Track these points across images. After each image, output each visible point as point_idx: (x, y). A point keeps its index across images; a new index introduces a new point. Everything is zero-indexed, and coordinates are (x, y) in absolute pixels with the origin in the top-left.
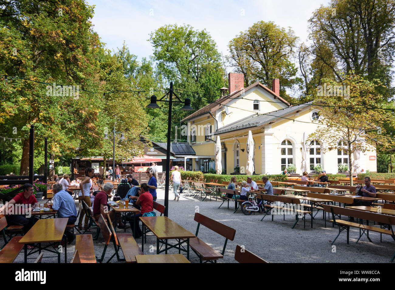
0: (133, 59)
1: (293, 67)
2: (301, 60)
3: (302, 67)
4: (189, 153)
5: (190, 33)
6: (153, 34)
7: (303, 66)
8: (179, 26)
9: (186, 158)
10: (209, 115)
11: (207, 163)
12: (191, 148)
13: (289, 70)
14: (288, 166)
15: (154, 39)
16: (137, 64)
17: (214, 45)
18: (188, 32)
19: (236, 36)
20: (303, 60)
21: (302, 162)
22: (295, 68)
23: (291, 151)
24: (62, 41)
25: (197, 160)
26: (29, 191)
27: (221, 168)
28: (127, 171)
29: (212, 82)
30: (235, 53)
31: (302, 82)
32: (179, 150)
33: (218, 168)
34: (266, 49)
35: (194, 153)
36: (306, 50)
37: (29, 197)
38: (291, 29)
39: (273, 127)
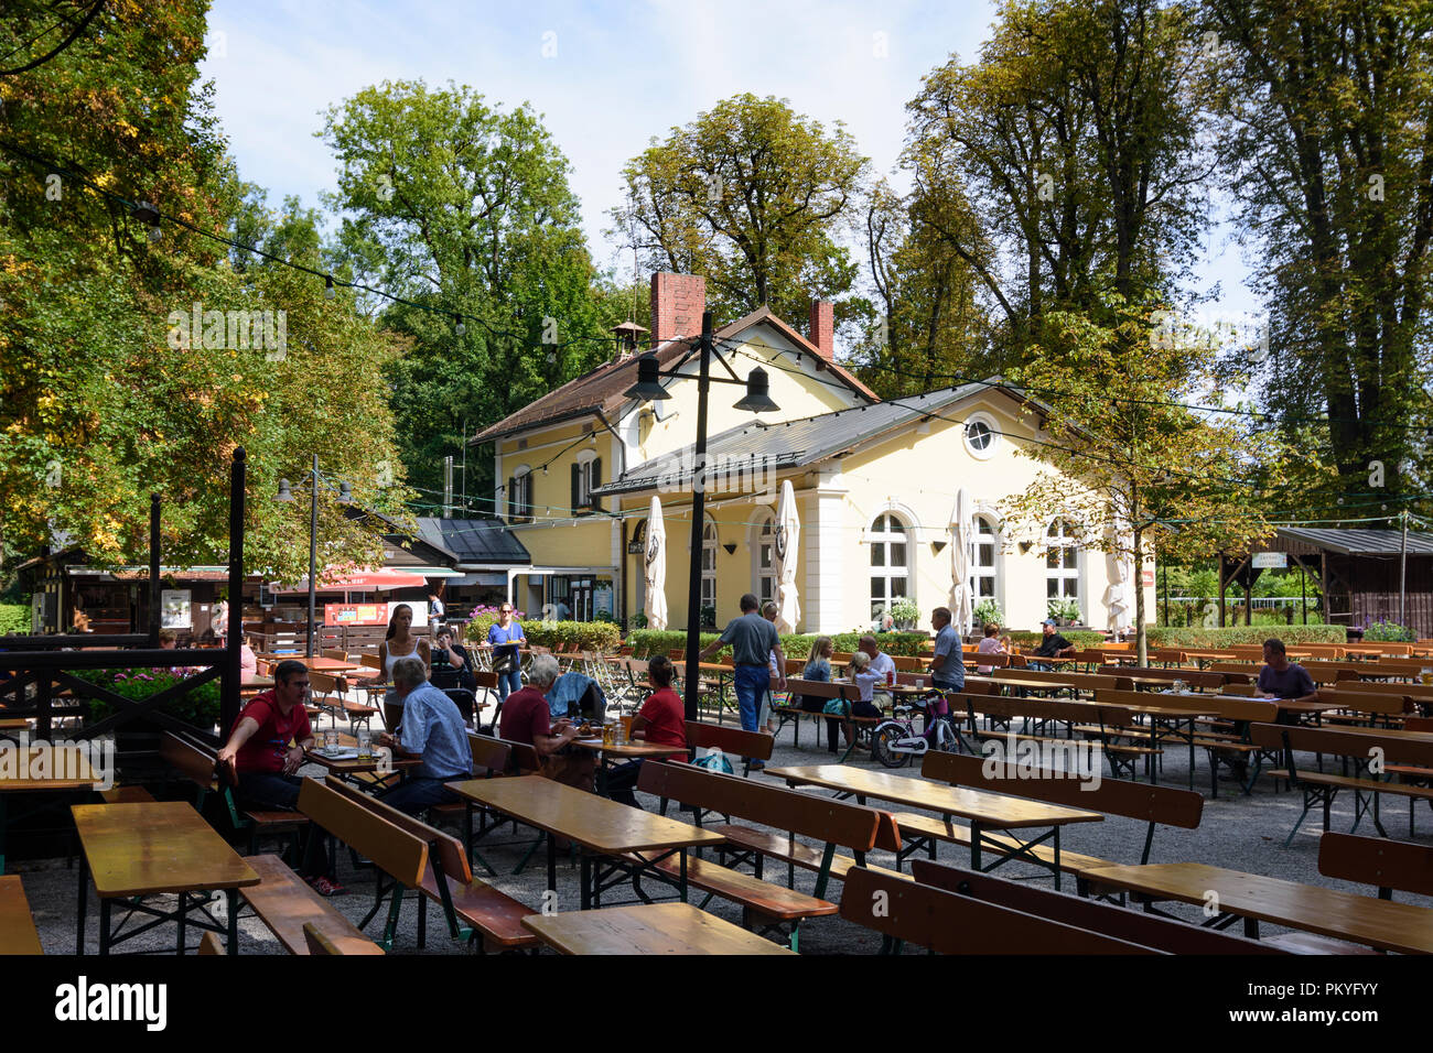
0: (247, 200)
1: (842, 262)
2: (875, 239)
3: (876, 263)
4: (508, 557)
5: (476, 116)
6: (334, 112)
7: (880, 260)
8: (431, 90)
9: (511, 575)
10: (592, 418)
11: (587, 593)
12: (511, 539)
13: (828, 270)
14: (893, 604)
15: (342, 130)
16: (270, 218)
17: (561, 166)
18: (465, 114)
19: (654, 139)
20: (879, 237)
21: (952, 591)
22: (849, 264)
23: (900, 555)
24: (125, 128)
25: (537, 582)
26: (291, 686)
27: (665, 611)
28: (278, 620)
29: (552, 299)
30: (648, 200)
31: (872, 314)
32: (469, 547)
33: (655, 610)
34: (760, 195)
35: (526, 558)
36: (892, 204)
37: (291, 711)
38: (845, 130)
39: (845, 469)
